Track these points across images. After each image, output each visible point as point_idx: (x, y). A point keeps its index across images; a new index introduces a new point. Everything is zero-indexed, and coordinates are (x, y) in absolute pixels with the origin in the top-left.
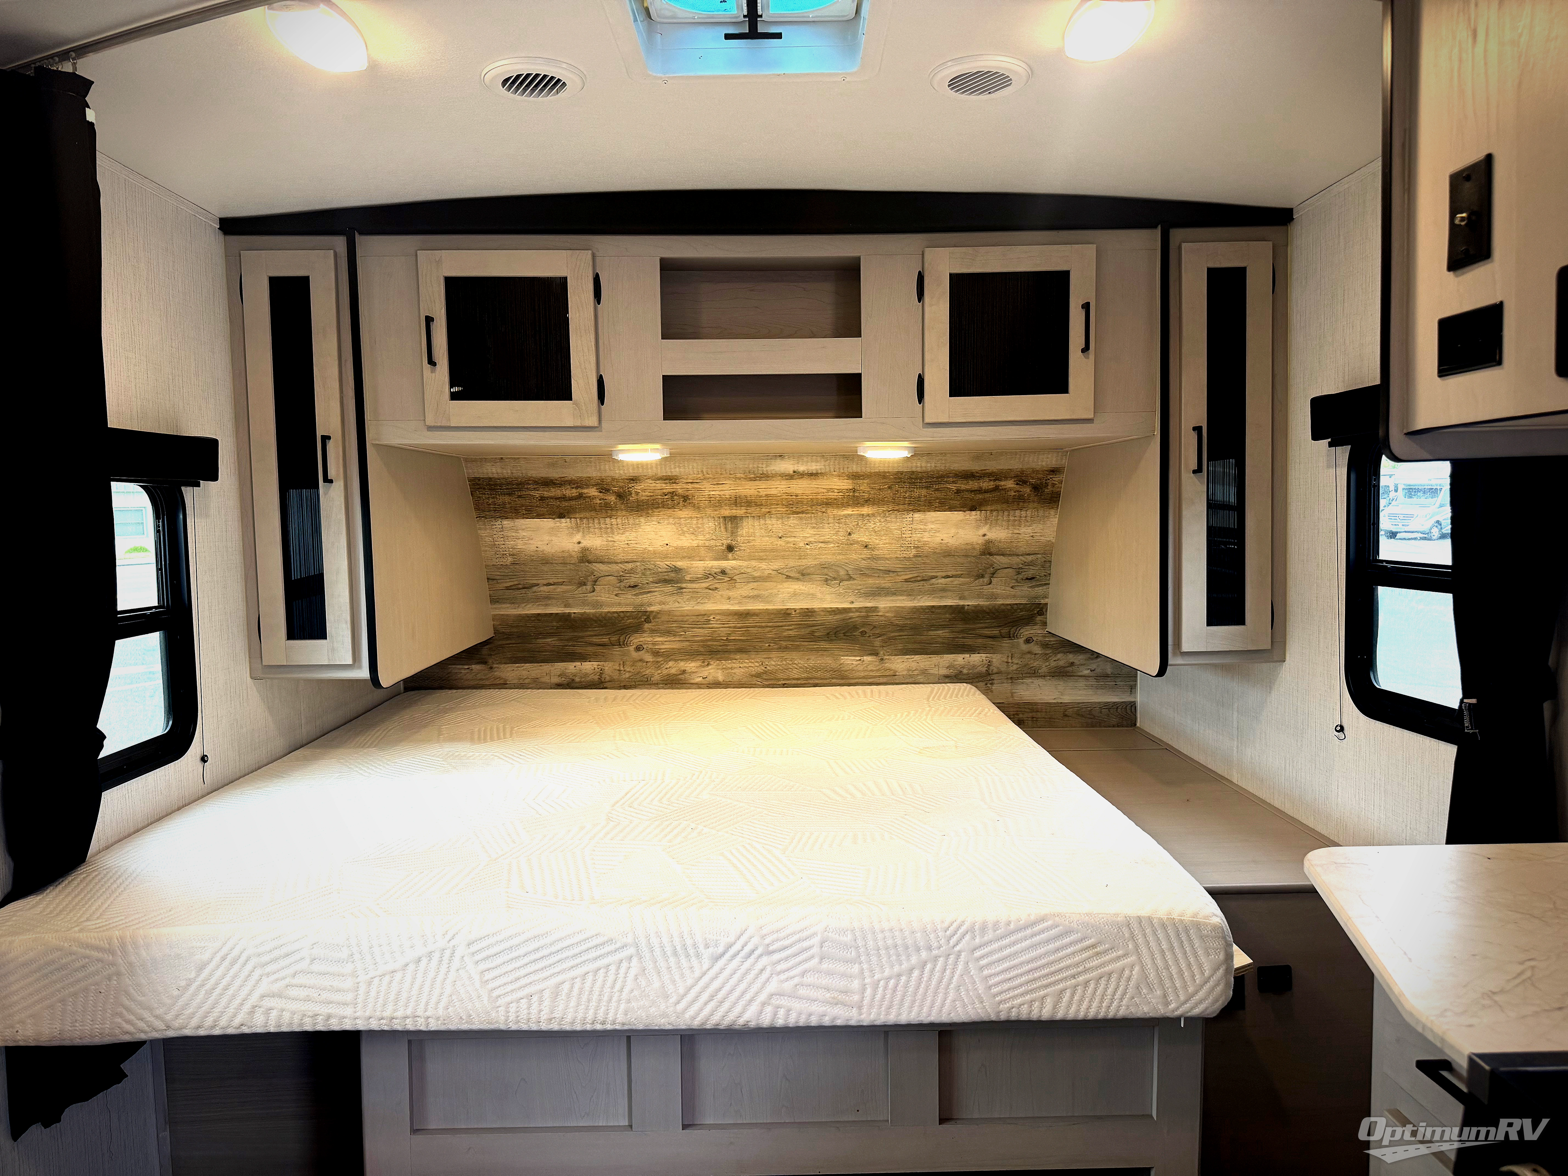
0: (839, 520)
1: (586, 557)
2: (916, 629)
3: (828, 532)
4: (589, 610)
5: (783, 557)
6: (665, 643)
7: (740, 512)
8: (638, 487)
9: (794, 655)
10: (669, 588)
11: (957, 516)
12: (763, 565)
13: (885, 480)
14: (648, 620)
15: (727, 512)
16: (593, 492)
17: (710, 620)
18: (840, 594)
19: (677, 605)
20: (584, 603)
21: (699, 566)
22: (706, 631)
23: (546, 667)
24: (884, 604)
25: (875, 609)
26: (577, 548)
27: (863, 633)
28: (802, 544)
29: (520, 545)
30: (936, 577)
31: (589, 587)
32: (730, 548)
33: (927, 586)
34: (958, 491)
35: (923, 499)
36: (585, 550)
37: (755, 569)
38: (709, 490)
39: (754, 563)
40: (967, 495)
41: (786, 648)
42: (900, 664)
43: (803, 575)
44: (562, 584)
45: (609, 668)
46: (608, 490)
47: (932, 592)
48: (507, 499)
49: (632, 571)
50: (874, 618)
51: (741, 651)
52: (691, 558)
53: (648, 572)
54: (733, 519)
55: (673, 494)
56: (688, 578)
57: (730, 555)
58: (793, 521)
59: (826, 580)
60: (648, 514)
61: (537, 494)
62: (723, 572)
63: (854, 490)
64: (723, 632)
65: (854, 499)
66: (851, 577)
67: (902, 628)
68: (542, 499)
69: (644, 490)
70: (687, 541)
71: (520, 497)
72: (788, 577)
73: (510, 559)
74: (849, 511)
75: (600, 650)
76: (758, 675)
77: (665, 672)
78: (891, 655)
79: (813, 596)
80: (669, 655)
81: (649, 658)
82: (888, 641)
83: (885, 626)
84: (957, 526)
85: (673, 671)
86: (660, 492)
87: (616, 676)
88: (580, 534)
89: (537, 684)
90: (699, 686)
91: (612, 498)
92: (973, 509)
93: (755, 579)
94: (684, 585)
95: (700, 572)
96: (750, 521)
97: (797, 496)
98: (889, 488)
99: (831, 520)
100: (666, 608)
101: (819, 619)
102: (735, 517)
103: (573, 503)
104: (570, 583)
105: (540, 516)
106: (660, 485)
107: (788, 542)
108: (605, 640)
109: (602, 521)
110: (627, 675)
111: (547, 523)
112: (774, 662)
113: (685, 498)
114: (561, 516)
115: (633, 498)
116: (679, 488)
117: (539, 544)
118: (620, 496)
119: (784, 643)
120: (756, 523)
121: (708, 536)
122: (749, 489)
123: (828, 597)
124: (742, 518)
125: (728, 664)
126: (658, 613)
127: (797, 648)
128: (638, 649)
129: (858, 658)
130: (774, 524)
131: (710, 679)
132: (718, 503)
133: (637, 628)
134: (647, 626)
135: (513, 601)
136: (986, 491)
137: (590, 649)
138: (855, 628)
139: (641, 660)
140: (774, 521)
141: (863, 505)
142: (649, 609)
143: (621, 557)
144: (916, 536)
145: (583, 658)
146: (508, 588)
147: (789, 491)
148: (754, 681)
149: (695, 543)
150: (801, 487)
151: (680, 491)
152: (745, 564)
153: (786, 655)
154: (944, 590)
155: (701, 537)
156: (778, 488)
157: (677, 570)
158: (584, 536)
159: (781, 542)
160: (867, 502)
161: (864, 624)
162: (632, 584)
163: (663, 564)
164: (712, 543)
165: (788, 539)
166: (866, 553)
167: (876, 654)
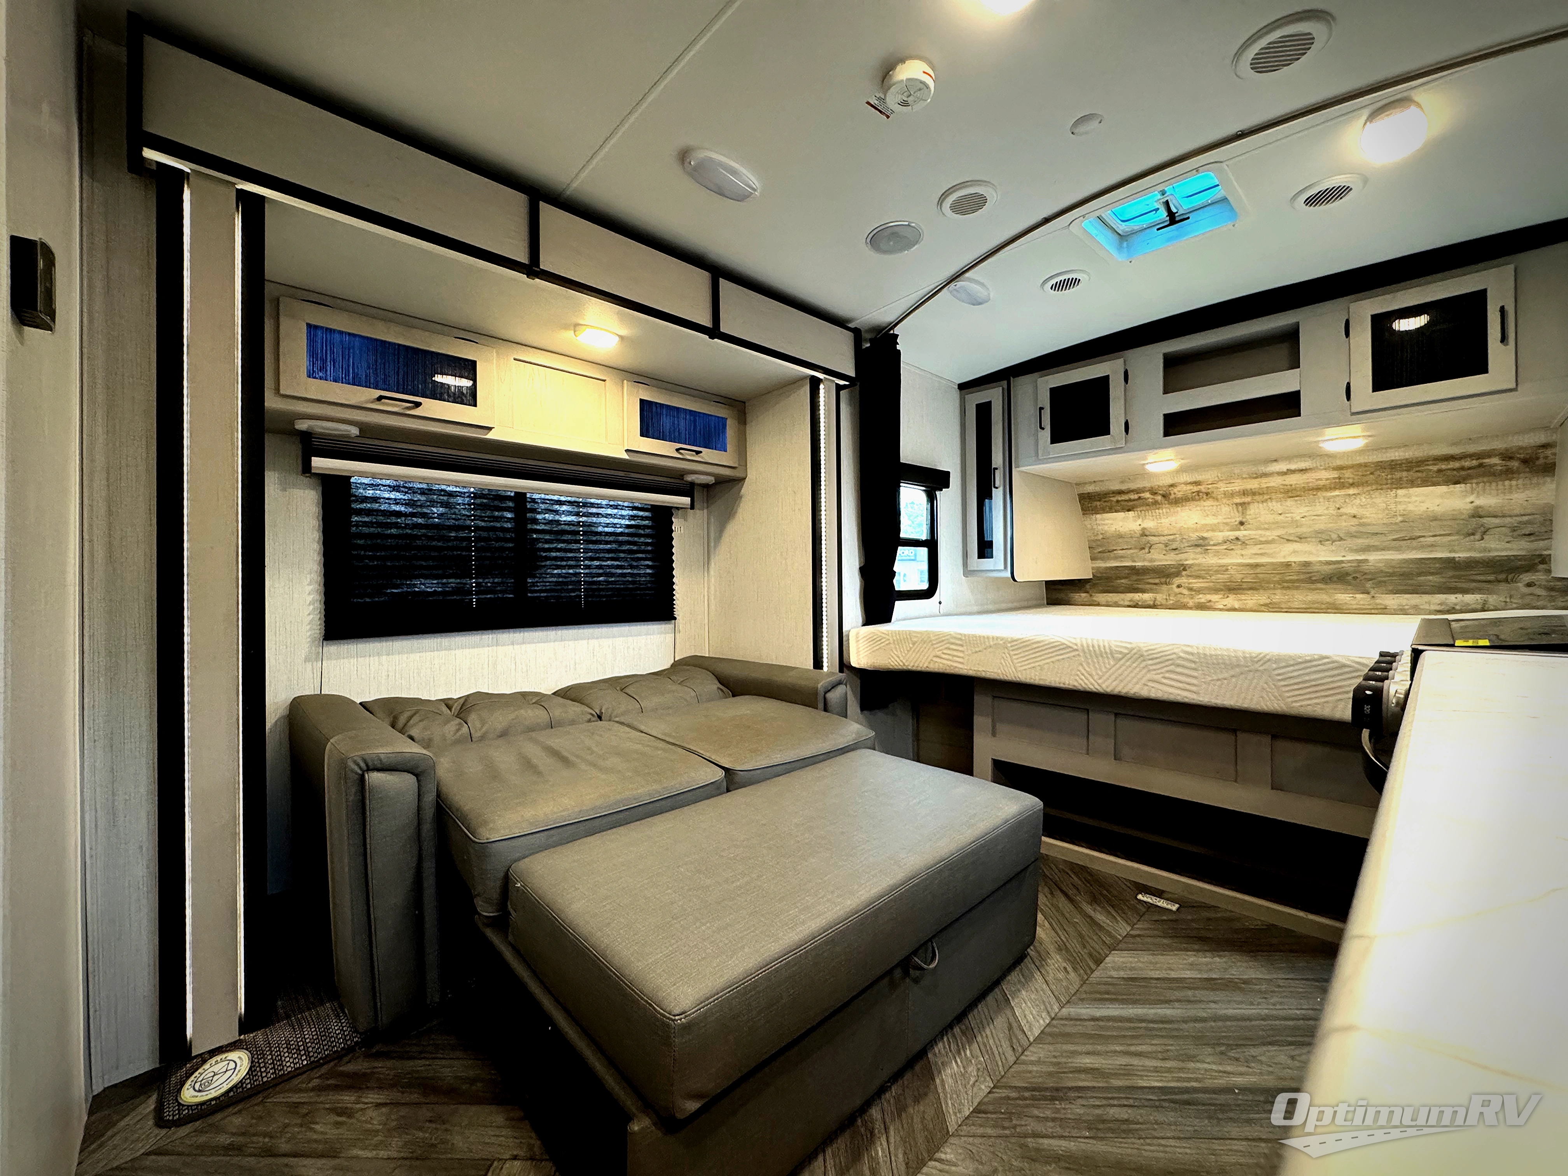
0: (1329, 499)
1: (1144, 534)
2: (1405, 576)
3: (1320, 509)
4: (1146, 564)
5: (1284, 527)
6: (1197, 584)
7: (1248, 499)
8: (1175, 490)
9: (1295, 592)
10: (1199, 550)
11: (1442, 489)
12: (1268, 533)
13: (1366, 468)
14: (1184, 570)
15: (1238, 500)
16: (1147, 495)
17: (1227, 569)
18: (1333, 551)
19: (1204, 560)
20: (1144, 560)
21: (1220, 536)
22: (1226, 576)
23: (1122, 596)
24: (1374, 557)
25: (1366, 561)
26: (1139, 528)
27: (1355, 578)
28: (1298, 518)
29: (1106, 528)
30: (1423, 536)
31: (1147, 550)
32: (1242, 523)
33: (1415, 543)
34: (1440, 471)
35: (1405, 479)
36: (1144, 529)
37: (1261, 536)
38: (1223, 487)
39: (1260, 532)
40: (1449, 473)
41: (1288, 588)
42: (1392, 601)
43: (1301, 538)
44: (1130, 549)
45: (1160, 598)
46: (1156, 493)
47: (1422, 547)
48: (1098, 503)
49: (1174, 540)
50: (1365, 567)
51: (1251, 589)
52: (1213, 530)
53: (1184, 540)
54: (1243, 504)
55: (1198, 492)
56: (1212, 543)
57: (1242, 528)
58: (1290, 502)
59: (1320, 541)
60: (1183, 506)
61: (1114, 499)
62: (1237, 539)
63: (1340, 478)
64: (1238, 577)
65: (1340, 484)
66: (1342, 539)
67: (1391, 575)
68: (1118, 501)
69: (1178, 492)
70: (1211, 520)
71: (1105, 501)
72: (1288, 540)
73: (1101, 536)
74: (1337, 493)
75: (1155, 587)
76: (1265, 605)
77: (1197, 601)
78: (1382, 594)
79: (1310, 553)
80: (1199, 591)
81: (1185, 592)
82: (1380, 584)
83: (1376, 573)
84: (1442, 496)
85: (1203, 600)
86: (1190, 492)
87: (1164, 602)
88: (1141, 520)
89: (1116, 605)
90: (1221, 610)
91: (1159, 498)
92: (1457, 483)
93: (1262, 543)
94: (1209, 548)
95: (1220, 540)
96: (1256, 504)
97: (1291, 485)
98: (1372, 473)
99: (1321, 500)
100: (1197, 562)
101: (1316, 568)
102: (1244, 503)
103: (1135, 502)
104: (1136, 548)
105: (1116, 511)
106: (1189, 487)
107: (1287, 517)
108: (1157, 581)
109: (1153, 511)
110: (1171, 602)
111: (1121, 515)
112: (1278, 596)
113: (1207, 494)
114: (1129, 510)
115: (1172, 496)
116: (1202, 488)
117: (1117, 527)
118: (1164, 496)
119: (1285, 584)
120: (1261, 505)
121: (1225, 517)
122: (1253, 485)
123: (1323, 553)
124: (1249, 503)
125: (1243, 597)
126: (1192, 565)
127: (1297, 588)
128: (1179, 586)
129: (1351, 595)
130: (1276, 506)
131: (1229, 606)
132: (1232, 495)
133: (1178, 574)
134: (1184, 573)
135: (1102, 559)
136: (1469, 468)
137: (1148, 586)
138: (1347, 574)
139: (1180, 593)
140: (1274, 503)
141: (1348, 488)
142: (1185, 563)
143: (1166, 532)
144: (1401, 507)
145: (1143, 591)
146: (1100, 552)
147: (1284, 483)
148: (1263, 608)
149: (1216, 521)
150: (1294, 480)
151: (1204, 490)
152: (1254, 532)
153: (1288, 592)
154: (1432, 545)
155: (1221, 517)
156: (1275, 482)
157: (1203, 538)
158: (1143, 521)
159: (1281, 517)
160: (1352, 485)
161: (1355, 572)
162: (1174, 548)
163: (1194, 536)
164: (1228, 520)
165: (1287, 515)
166: (1355, 521)
167: (1368, 593)
